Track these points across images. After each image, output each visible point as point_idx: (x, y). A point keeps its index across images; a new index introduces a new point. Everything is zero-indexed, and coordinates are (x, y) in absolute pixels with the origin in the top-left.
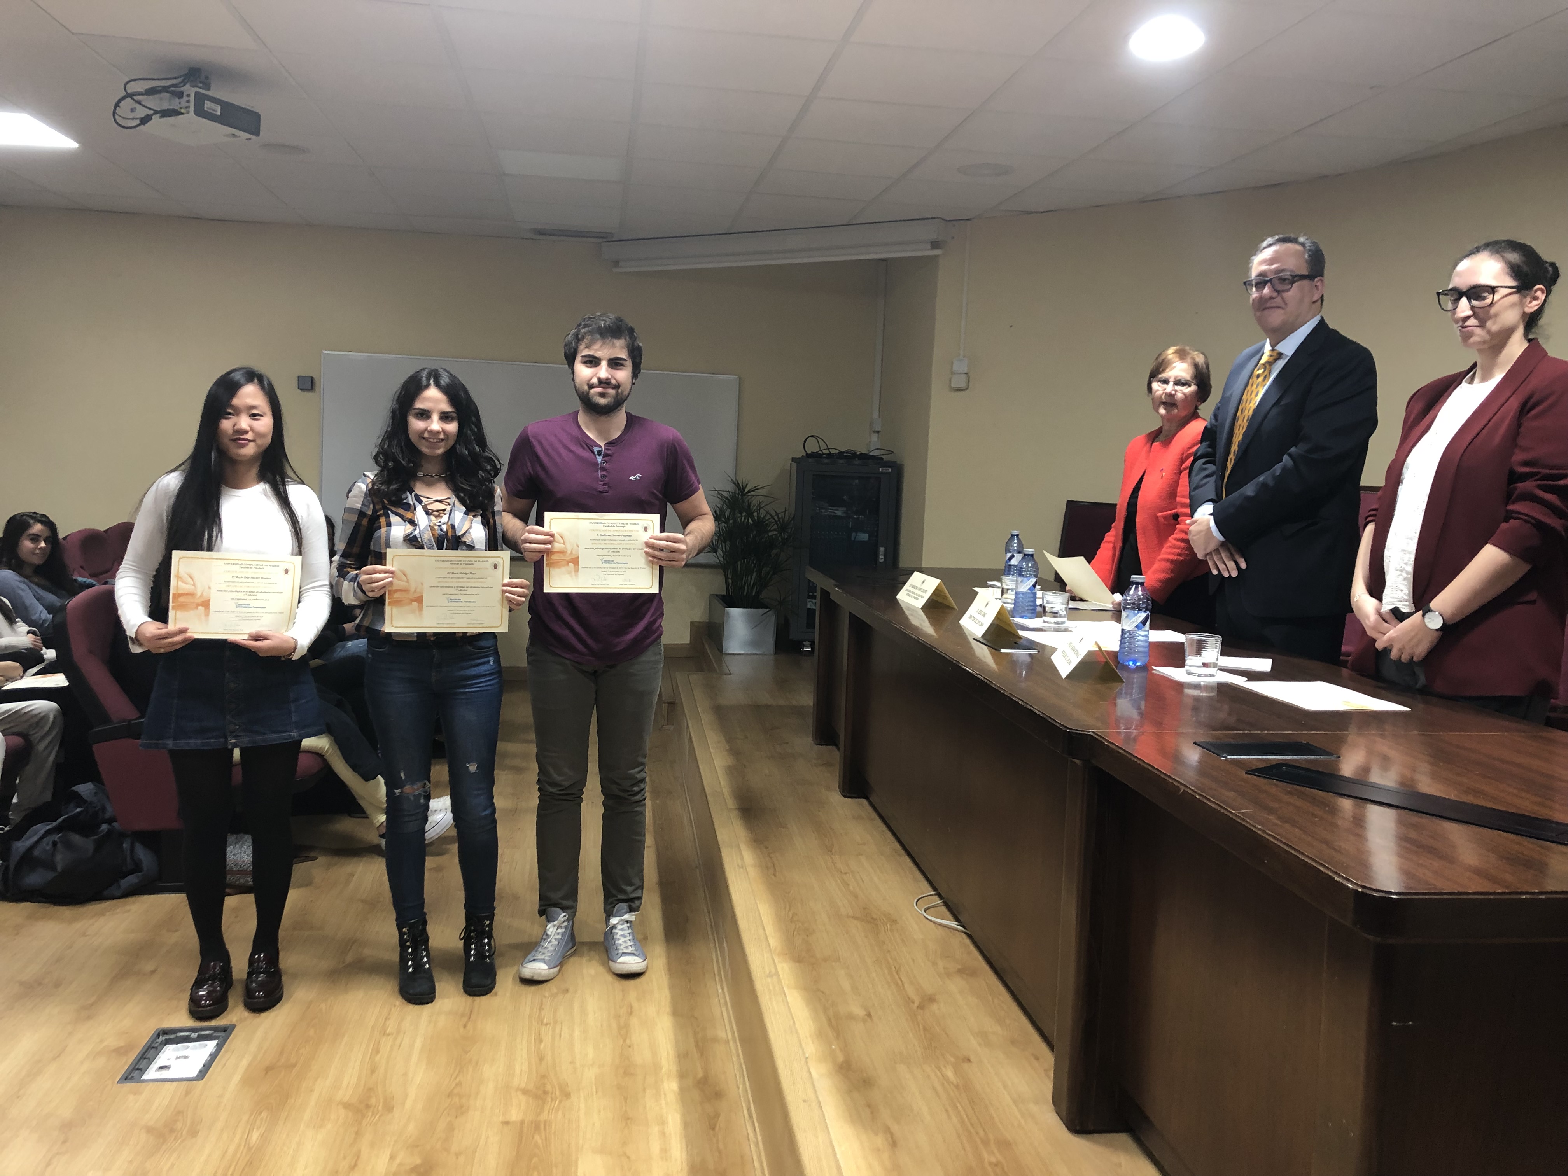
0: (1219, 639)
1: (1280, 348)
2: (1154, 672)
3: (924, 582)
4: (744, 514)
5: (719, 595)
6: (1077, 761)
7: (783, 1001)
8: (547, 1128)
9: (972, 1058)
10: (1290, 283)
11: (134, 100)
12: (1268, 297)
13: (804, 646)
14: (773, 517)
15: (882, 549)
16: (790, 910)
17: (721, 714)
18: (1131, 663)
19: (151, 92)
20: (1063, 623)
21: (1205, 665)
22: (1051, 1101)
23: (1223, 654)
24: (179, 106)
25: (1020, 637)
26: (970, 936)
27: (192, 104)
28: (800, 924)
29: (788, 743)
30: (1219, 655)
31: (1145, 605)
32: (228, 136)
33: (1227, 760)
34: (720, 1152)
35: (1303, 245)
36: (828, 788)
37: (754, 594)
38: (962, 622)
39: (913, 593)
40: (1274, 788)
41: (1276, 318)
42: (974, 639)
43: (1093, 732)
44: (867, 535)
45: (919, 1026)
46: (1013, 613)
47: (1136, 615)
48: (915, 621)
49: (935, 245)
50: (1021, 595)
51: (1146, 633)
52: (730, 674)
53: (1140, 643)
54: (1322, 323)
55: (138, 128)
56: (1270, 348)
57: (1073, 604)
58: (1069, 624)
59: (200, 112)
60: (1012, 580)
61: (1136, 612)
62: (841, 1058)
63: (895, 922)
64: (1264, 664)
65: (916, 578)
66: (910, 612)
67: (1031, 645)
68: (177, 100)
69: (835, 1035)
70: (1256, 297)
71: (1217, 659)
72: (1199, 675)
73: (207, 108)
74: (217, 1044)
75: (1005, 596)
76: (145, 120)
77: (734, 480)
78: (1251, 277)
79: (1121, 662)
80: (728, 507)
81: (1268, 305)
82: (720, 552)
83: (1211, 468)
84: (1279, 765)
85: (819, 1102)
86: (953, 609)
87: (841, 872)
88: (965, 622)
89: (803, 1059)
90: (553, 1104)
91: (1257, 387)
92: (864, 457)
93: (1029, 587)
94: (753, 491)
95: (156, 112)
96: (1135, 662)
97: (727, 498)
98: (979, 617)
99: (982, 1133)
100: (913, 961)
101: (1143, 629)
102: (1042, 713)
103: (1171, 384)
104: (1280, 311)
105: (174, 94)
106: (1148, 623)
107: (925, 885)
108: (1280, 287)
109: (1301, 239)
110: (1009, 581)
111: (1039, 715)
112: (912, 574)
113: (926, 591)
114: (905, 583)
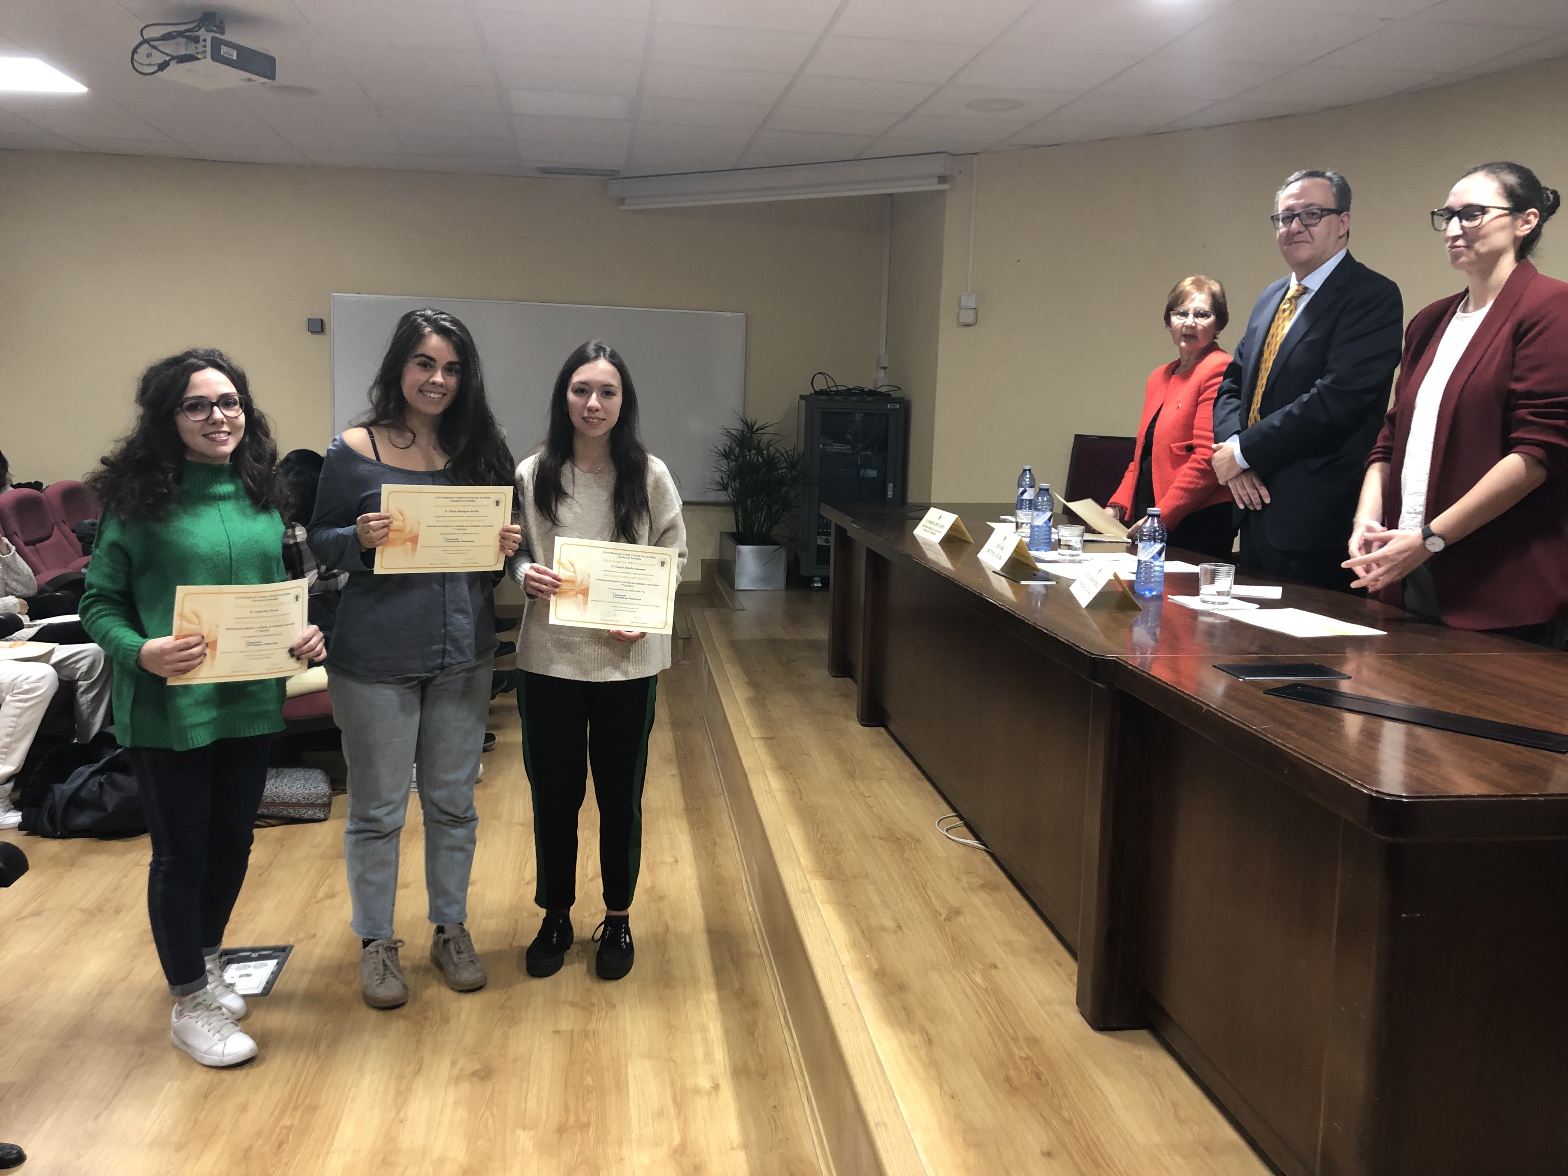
0: (1233, 568)
1: (1306, 282)
2: (1169, 600)
3: (940, 517)
4: (754, 452)
5: (730, 533)
6: (1101, 685)
7: (818, 914)
8: (596, 1036)
9: (999, 965)
10: (1318, 218)
11: (150, 45)
12: (1296, 231)
13: (814, 582)
14: (782, 455)
15: (891, 485)
16: (818, 832)
17: (738, 648)
18: (1147, 592)
19: (166, 37)
20: (1078, 555)
21: (1219, 593)
22: (1075, 1001)
23: (1236, 582)
24: (196, 51)
25: (1038, 570)
26: (992, 855)
27: (209, 49)
28: (829, 844)
29: (804, 675)
30: (1233, 583)
31: (1160, 537)
32: (245, 80)
33: (1245, 681)
34: (760, 1056)
35: (1330, 179)
36: (847, 718)
37: (764, 531)
38: (980, 556)
39: (931, 528)
40: (1292, 707)
41: (1304, 252)
42: (994, 572)
43: (1116, 657)
44: (875, 472)
45: (947, 935)
46: (1030, 546)
47: (1152, 546)
48: (931, 555)
49: (942, 179)
50: (1036, 529)
51: (1161, 564)
52: (744, 610)
53: (1156, 574)
54: (1348, 257)
55: (157, 74)
56: (1297, 282)
57: (1089, 537)
58: (1083, 556)
59: (217, 57)
60: (1026, 515)
61: (1152, 543)
62: (875, 966)
63: (919, 841)
64: (1275, 592)
65: (933, 514)
66: (926, 547)
67: (1047, 577)
68: (194, 45)
69: (869, 945)
70: (1283, 232)
71: (1231, 588)
72: (1213, 603)
73: (224, 52)
74: (277, 963)
75: (1018, 531)
76: (162, 67)
77: (743, 418)
78: (1278, 212)
79: (1137, 592)
80: (737, 445)
81: (1296, 239)
82: (730, 490)
83: (1235, 402)
84: (1294, 685)
85: (858, 1006)
86: (970, 543)
87: (865, 796)
88: (983, 555)
89: (840, 967)
90: (600, 1015)
91: (1283, 321)
92: (872, 393)
93: (1044, 521)
94: (762, 429)
95: (173, 58)
96: (1151, 590)
97: (736, 436)
98: (998, 551)
99: (1011, 1032)
100: (938, 876)
101: (1159, 560)
102: (1067, 640)
103: (1191, 316)
104: (1308, 245)
105: (189, 38)
106: (1163, 554)
107: (945, 807)
108: (1308, 222)
109: (1329, 174)
110: (1023, 516)
111: (1064, 643)
112: (929, 508)
113: (943, 526)
114: (921, 519)
